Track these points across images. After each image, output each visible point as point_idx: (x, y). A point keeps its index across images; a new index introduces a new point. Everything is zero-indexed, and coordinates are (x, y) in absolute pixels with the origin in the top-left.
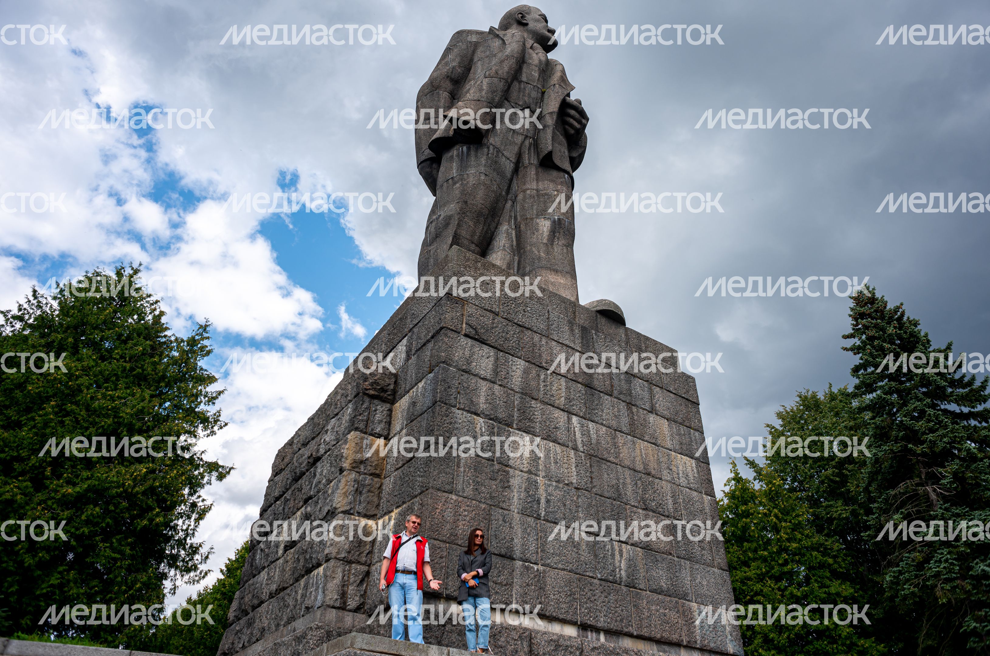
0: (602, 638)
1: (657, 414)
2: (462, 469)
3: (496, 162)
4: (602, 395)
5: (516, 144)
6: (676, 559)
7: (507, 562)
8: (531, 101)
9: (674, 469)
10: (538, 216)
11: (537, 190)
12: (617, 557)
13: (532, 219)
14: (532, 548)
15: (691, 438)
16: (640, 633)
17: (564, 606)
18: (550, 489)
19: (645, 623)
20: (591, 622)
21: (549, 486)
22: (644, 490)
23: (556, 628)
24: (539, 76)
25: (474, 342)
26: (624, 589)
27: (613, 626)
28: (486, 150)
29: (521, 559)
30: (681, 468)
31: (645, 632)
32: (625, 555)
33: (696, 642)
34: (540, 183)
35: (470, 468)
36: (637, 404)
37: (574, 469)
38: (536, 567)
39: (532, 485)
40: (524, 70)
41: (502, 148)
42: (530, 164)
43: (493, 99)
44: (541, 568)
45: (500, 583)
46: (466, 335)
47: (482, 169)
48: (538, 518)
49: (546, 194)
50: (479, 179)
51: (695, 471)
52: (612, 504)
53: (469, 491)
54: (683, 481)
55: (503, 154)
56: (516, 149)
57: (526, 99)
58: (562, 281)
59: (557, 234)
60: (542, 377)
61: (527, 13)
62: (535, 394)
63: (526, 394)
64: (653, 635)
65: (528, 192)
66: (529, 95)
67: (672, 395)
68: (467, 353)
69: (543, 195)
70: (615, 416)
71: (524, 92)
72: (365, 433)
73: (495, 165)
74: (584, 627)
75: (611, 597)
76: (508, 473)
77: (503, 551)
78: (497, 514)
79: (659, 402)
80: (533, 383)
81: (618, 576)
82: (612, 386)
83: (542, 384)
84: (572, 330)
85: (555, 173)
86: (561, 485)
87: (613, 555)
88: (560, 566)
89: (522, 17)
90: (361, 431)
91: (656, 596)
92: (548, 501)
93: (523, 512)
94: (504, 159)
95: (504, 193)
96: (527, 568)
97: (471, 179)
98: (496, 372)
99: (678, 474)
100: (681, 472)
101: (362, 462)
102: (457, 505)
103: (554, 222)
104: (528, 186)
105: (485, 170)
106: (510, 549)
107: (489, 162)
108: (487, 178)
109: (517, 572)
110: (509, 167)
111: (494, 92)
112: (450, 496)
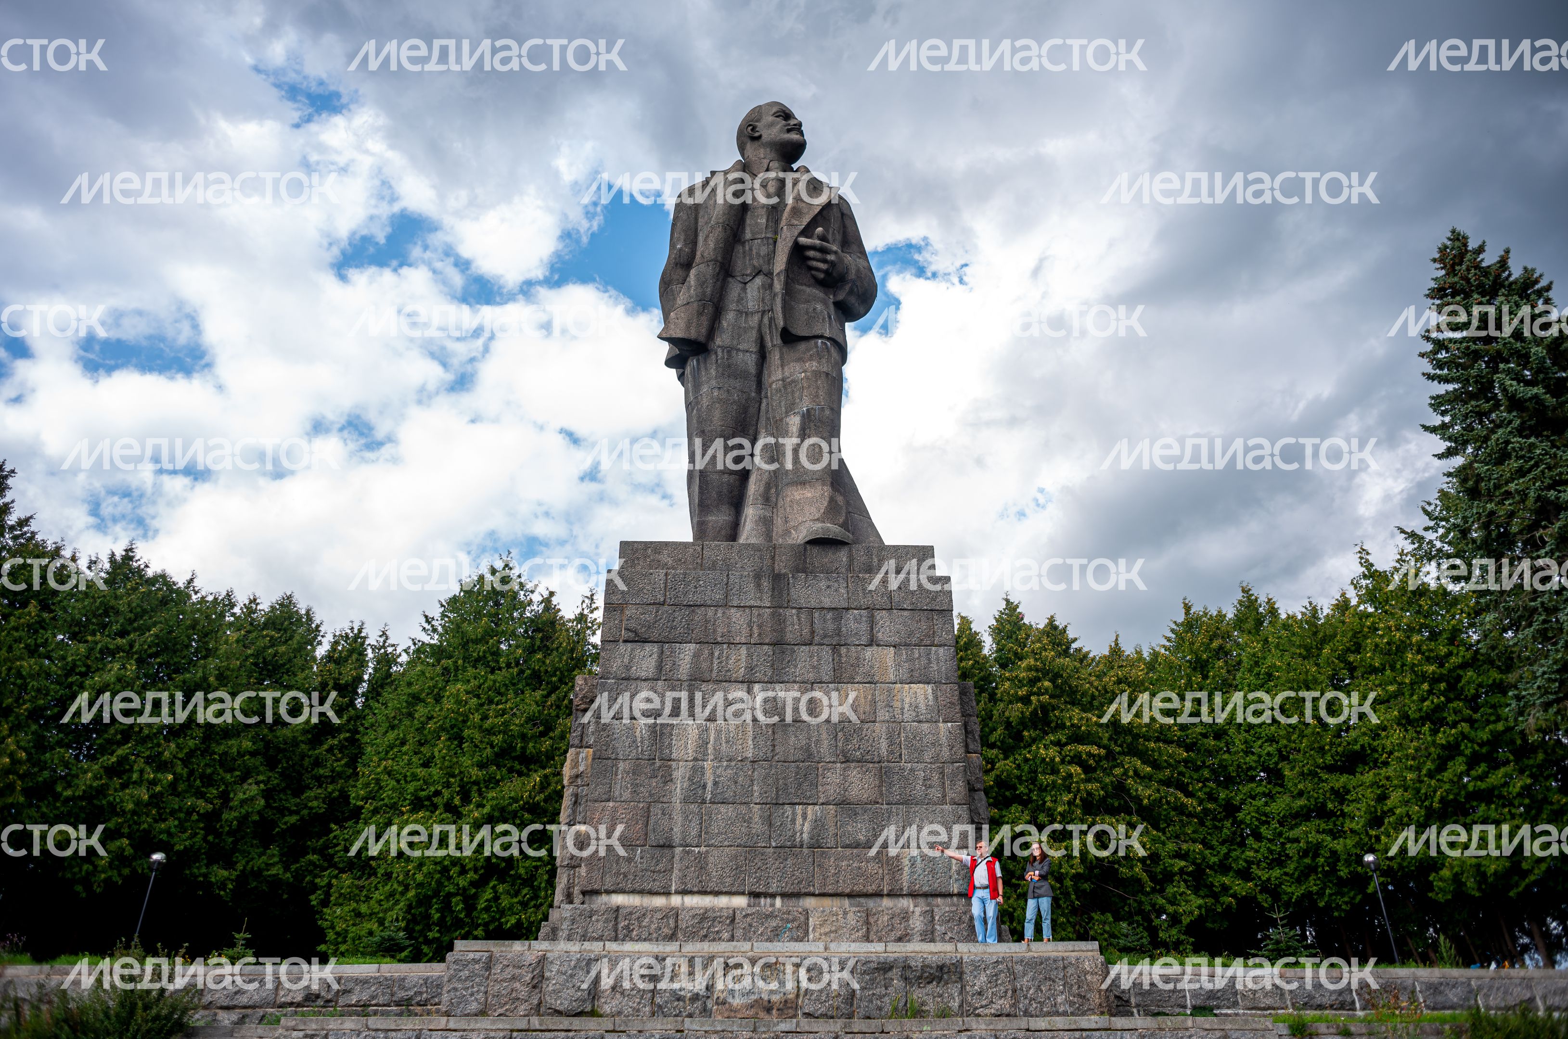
0: (778, 902)
1: (878, 645)
2: (620, 777)
3: (729, 366)
4: (796, 648)
5: (752, 328)
6: (885, 806)
7: (666, 851)
8: (761, 261)
9: (897, 704)
10: (787, 413)
11: (783, 380)
12: (799, 820)
13: (781, 420)
14: (694, 833)
15: (929, 660)
16: (823, 891)
17: (728, 880)
18: (718, 772)
19: (831, 880)
20: (762, 889)
21: (718, 767)
22: (847, 740)
23: (723, 901)
24: (767, 221)
25: (634, 645)
26: (806, 851)
27: (789, 889)
28: (713, 357)
29: (681, 846)
30: (907, 700)
31: (830, 889)
32: (809, 817)
33: (902, 889)
34: (786, 369)
35: (628, 773)
36: (849, 642)
37: (750, 742)
38: (697, 850)
39: (697, 771)
40: (748, 221)
41: (735, 342)
42: (774, 346)
43: (704, 293)
44: (703, 849)
45: (659, 872)
46: (625, 641)
47: (714, 383)
48: (704, 802)
49: (793, 381)
50: (712, 398)
51: (931, 697)
52: (798, 767)
53: (627, 795)
54: (907, 716)
55: (738, 350)
56: (754, 334)
57: (755, 262)
58: (809, 495)
59: (807, 431)
60: (716, 654)
61: (758, 121)
62: (707, 676)
63: (695, 679)
64: (840, 890)
65: (774, 386)
66: (758, 254)
67: (906, 613)
68: (626, 660)
69: (790, 384)
70: (814, 667)
71: (751, 255)
72: (581, 747)
73: (729, 371)
74: (755, 895)
75: (789, 862)
76: (670, 767)
77: (661, 843)
78: (656, 810)
79: (882, 630)
80: (704, 665)
81: (798, 840)
82: (813, 632)
83: (716, 662)
84: (758, 586)
85: (802, 346)
86: (733, 763)
87: (793, 821)
88: (726, 843)
89: (752, 130)
90: (577, 747)
91: (848, 852)
92: (716, 783)
93: (685, 801)
94: (741, 355)
95: (753, 394)
96: (688, 853)
97: (705, 400)
98: (660, 667)
99: (902, 709)
100: (907, 706)
101: (577, 776)
102: (615, 810)
103: (803, 416)
104: (774, 378)
105: (718, 383)
106: (670, 839)
107: (720, 370)
108: (722, 391)
109: (677, 858)
110: (749, 361)
111: (704, 283)
112: (607, 804)
